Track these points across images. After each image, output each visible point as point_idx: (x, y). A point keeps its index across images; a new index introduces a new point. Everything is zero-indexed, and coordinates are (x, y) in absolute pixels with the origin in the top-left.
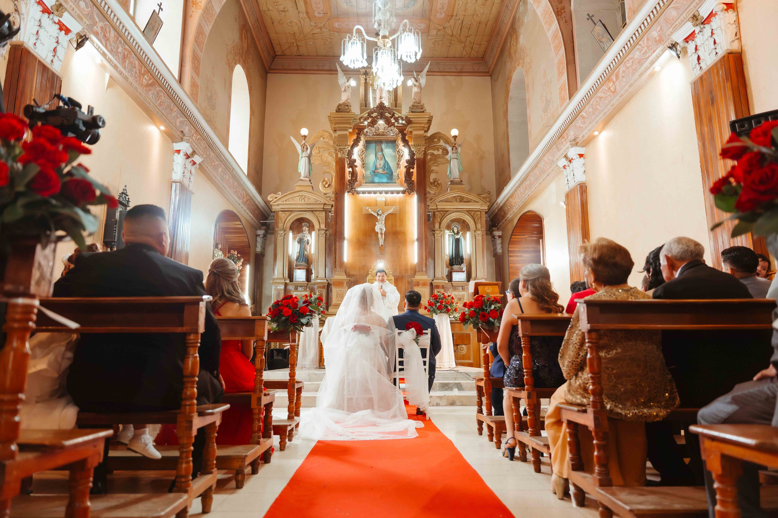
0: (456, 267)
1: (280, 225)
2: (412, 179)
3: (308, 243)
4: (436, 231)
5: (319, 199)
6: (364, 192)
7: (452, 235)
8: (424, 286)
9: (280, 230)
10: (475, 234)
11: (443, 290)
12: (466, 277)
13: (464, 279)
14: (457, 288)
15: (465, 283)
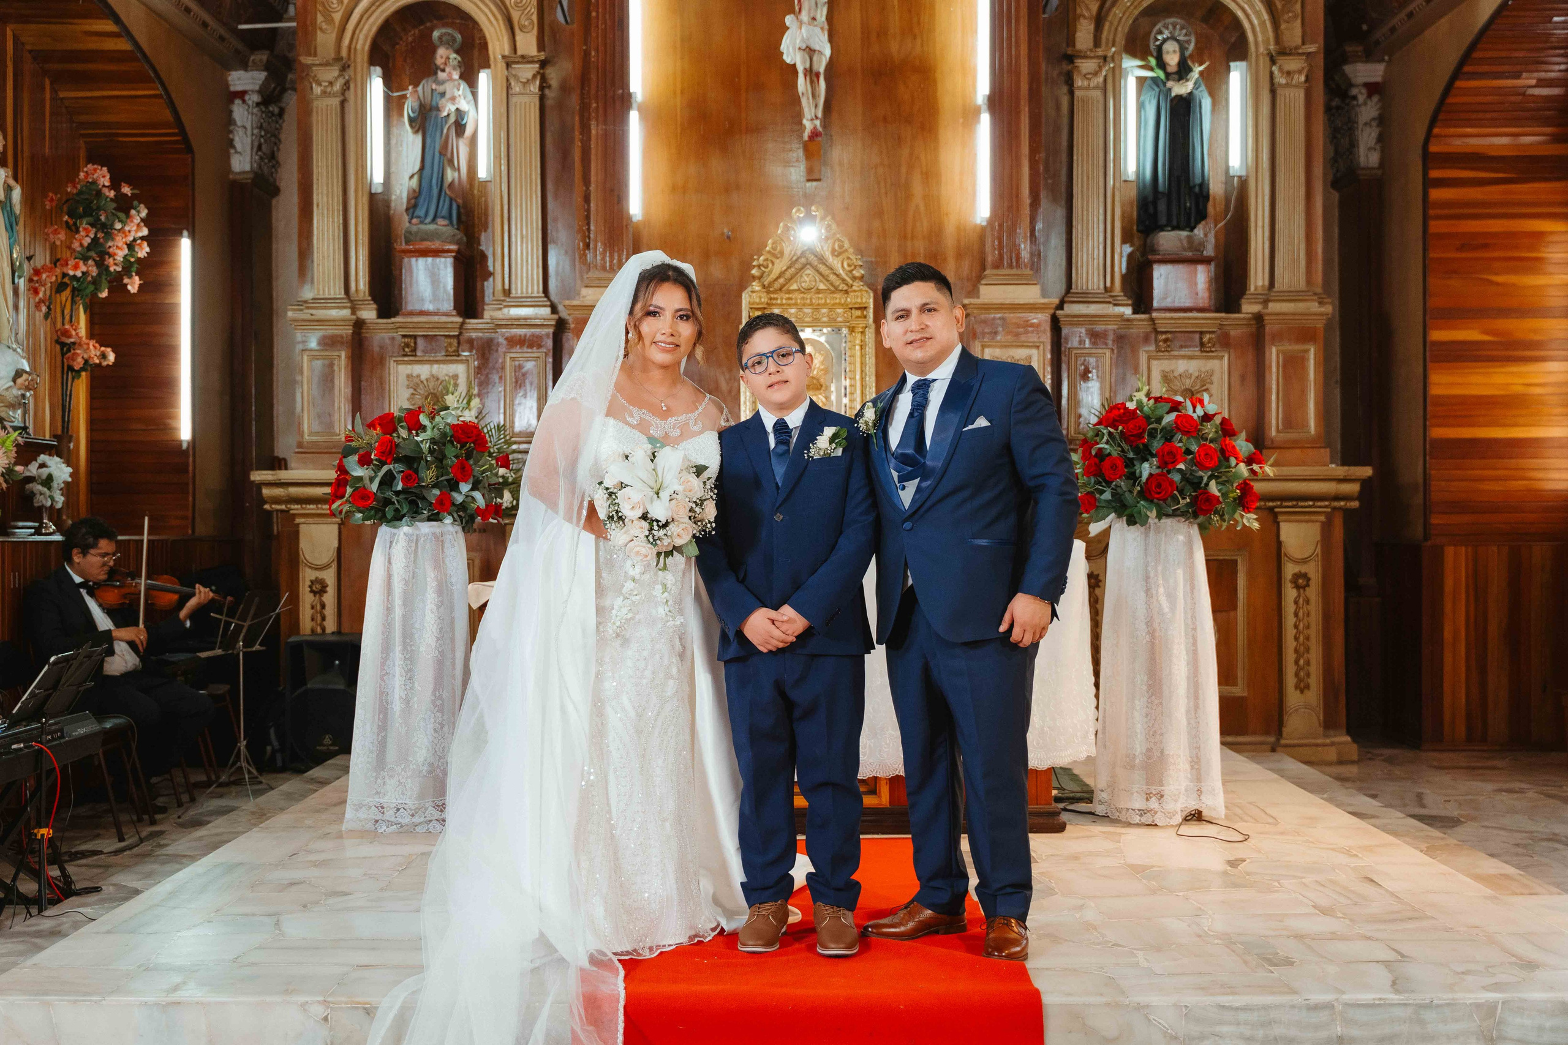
0: (1169, 240)
1: (325, 40)
3: (460, 128)
4: (1079, 62)
7: (1155, 80)
8: (1023, 338)
9: (321, 65)
10: (1272, 74)
11: (1108, 353)
12: (1217, 290)
13: (1206, 295)
14: (1178, 344)
15: (1216, 319)
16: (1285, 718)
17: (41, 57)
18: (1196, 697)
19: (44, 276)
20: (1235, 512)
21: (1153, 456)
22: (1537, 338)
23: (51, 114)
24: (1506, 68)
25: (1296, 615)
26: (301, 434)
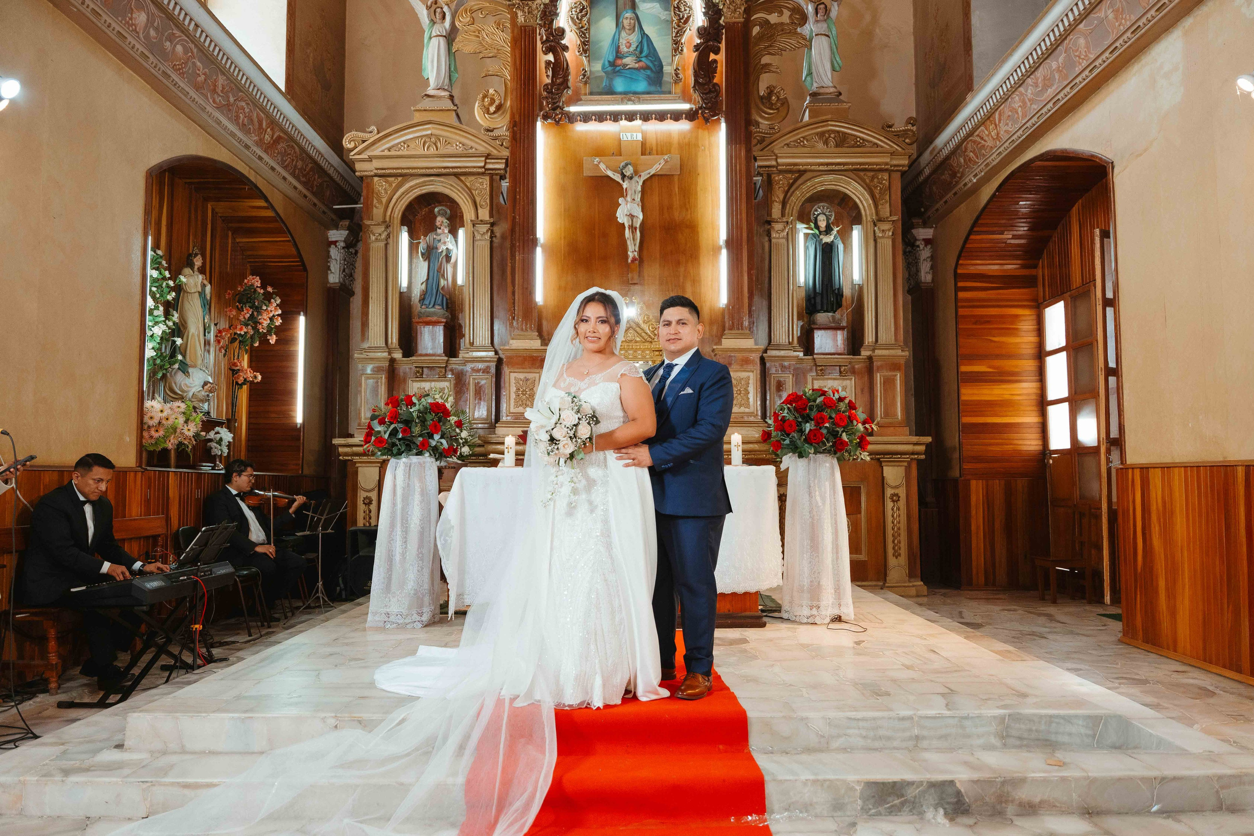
0: (822, 317)
1: (377, 212)
2: (715, 81)
3: (448, 258)
4: (773, 224)
5: (473, 144)
6: (586, 118)
7: (813, 235)
8: (745, 367)
9: (375, 225)
10: (874, 231)
11: (791, 376)
12: (848, 345)
13: (842, 346)
14: (828, 371)
15: (847, 359)
16: (888, 572)
17: (226, 220)
18: (837, 553)
19: (224, 334)
20: (856, 450)
21: (812, 420)
22: (1016, 370)
23: (232, 250)
24: (995, 229)
25: (893, 516)
26: (360, 418)
